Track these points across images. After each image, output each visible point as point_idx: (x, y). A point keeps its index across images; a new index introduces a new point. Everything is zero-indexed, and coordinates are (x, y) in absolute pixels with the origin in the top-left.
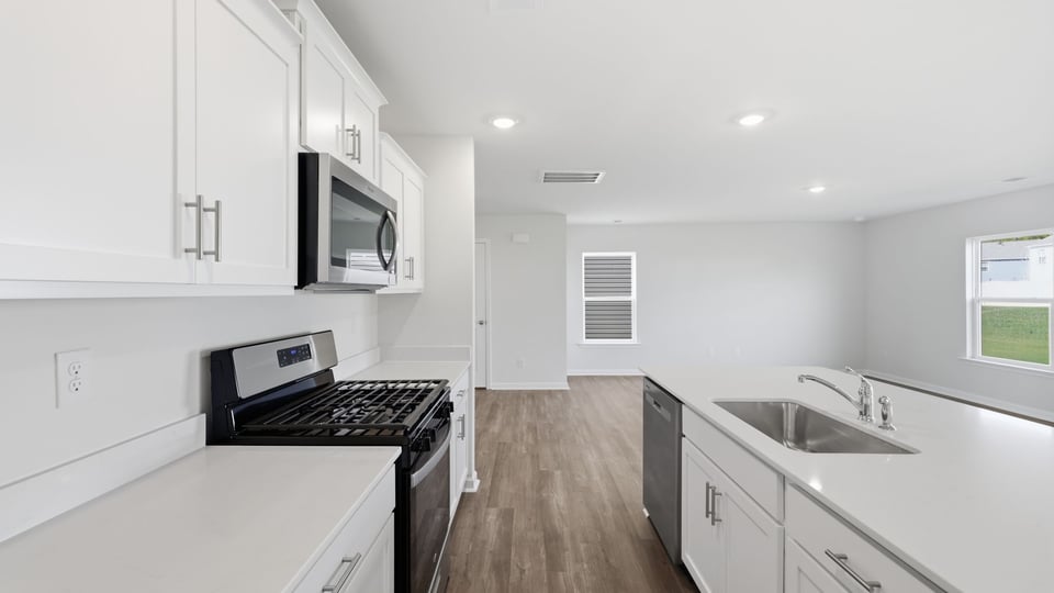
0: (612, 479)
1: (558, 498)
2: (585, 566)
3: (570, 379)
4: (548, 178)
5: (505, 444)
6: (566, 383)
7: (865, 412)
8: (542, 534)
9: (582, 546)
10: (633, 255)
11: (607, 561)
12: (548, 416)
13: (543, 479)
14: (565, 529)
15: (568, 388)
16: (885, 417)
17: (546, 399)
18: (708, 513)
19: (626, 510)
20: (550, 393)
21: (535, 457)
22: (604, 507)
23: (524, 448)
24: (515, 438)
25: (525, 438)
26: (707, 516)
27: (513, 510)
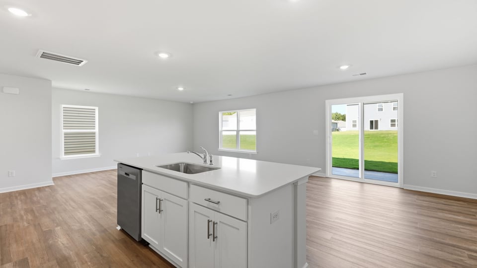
0: (96, 220)
1: (62, 240)
2: (89, 264)
3: (54, 179)
4: (44, 56)
5: (6, 225)
6: (52, 182)
7: (205, 161)
8: (55, 261)
9: (85, 256)
10: (97, 109)
11: (102, 256)
12: (41, 201)
13: (46, 235)
14: (71, 253)
15: (53, 184)
16: (211, 161)
17: (37, 193)
18: (157, 210)
19: (107, 231)
20: (39, 189)
21: (38, 226)
22: (94, 234)
23: (25, 223)
24: (15, 220)
25: (25, 217)
26: (157, 211)
27: (27, 258)
